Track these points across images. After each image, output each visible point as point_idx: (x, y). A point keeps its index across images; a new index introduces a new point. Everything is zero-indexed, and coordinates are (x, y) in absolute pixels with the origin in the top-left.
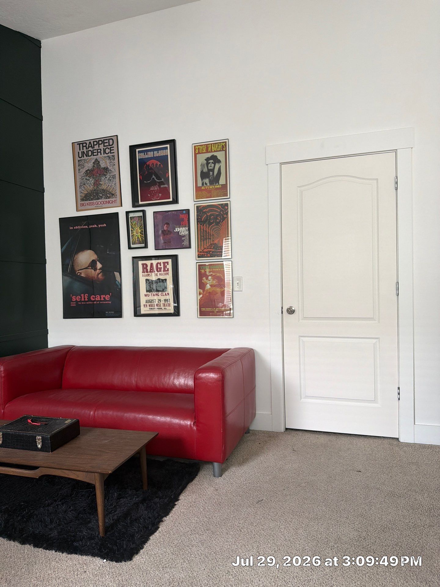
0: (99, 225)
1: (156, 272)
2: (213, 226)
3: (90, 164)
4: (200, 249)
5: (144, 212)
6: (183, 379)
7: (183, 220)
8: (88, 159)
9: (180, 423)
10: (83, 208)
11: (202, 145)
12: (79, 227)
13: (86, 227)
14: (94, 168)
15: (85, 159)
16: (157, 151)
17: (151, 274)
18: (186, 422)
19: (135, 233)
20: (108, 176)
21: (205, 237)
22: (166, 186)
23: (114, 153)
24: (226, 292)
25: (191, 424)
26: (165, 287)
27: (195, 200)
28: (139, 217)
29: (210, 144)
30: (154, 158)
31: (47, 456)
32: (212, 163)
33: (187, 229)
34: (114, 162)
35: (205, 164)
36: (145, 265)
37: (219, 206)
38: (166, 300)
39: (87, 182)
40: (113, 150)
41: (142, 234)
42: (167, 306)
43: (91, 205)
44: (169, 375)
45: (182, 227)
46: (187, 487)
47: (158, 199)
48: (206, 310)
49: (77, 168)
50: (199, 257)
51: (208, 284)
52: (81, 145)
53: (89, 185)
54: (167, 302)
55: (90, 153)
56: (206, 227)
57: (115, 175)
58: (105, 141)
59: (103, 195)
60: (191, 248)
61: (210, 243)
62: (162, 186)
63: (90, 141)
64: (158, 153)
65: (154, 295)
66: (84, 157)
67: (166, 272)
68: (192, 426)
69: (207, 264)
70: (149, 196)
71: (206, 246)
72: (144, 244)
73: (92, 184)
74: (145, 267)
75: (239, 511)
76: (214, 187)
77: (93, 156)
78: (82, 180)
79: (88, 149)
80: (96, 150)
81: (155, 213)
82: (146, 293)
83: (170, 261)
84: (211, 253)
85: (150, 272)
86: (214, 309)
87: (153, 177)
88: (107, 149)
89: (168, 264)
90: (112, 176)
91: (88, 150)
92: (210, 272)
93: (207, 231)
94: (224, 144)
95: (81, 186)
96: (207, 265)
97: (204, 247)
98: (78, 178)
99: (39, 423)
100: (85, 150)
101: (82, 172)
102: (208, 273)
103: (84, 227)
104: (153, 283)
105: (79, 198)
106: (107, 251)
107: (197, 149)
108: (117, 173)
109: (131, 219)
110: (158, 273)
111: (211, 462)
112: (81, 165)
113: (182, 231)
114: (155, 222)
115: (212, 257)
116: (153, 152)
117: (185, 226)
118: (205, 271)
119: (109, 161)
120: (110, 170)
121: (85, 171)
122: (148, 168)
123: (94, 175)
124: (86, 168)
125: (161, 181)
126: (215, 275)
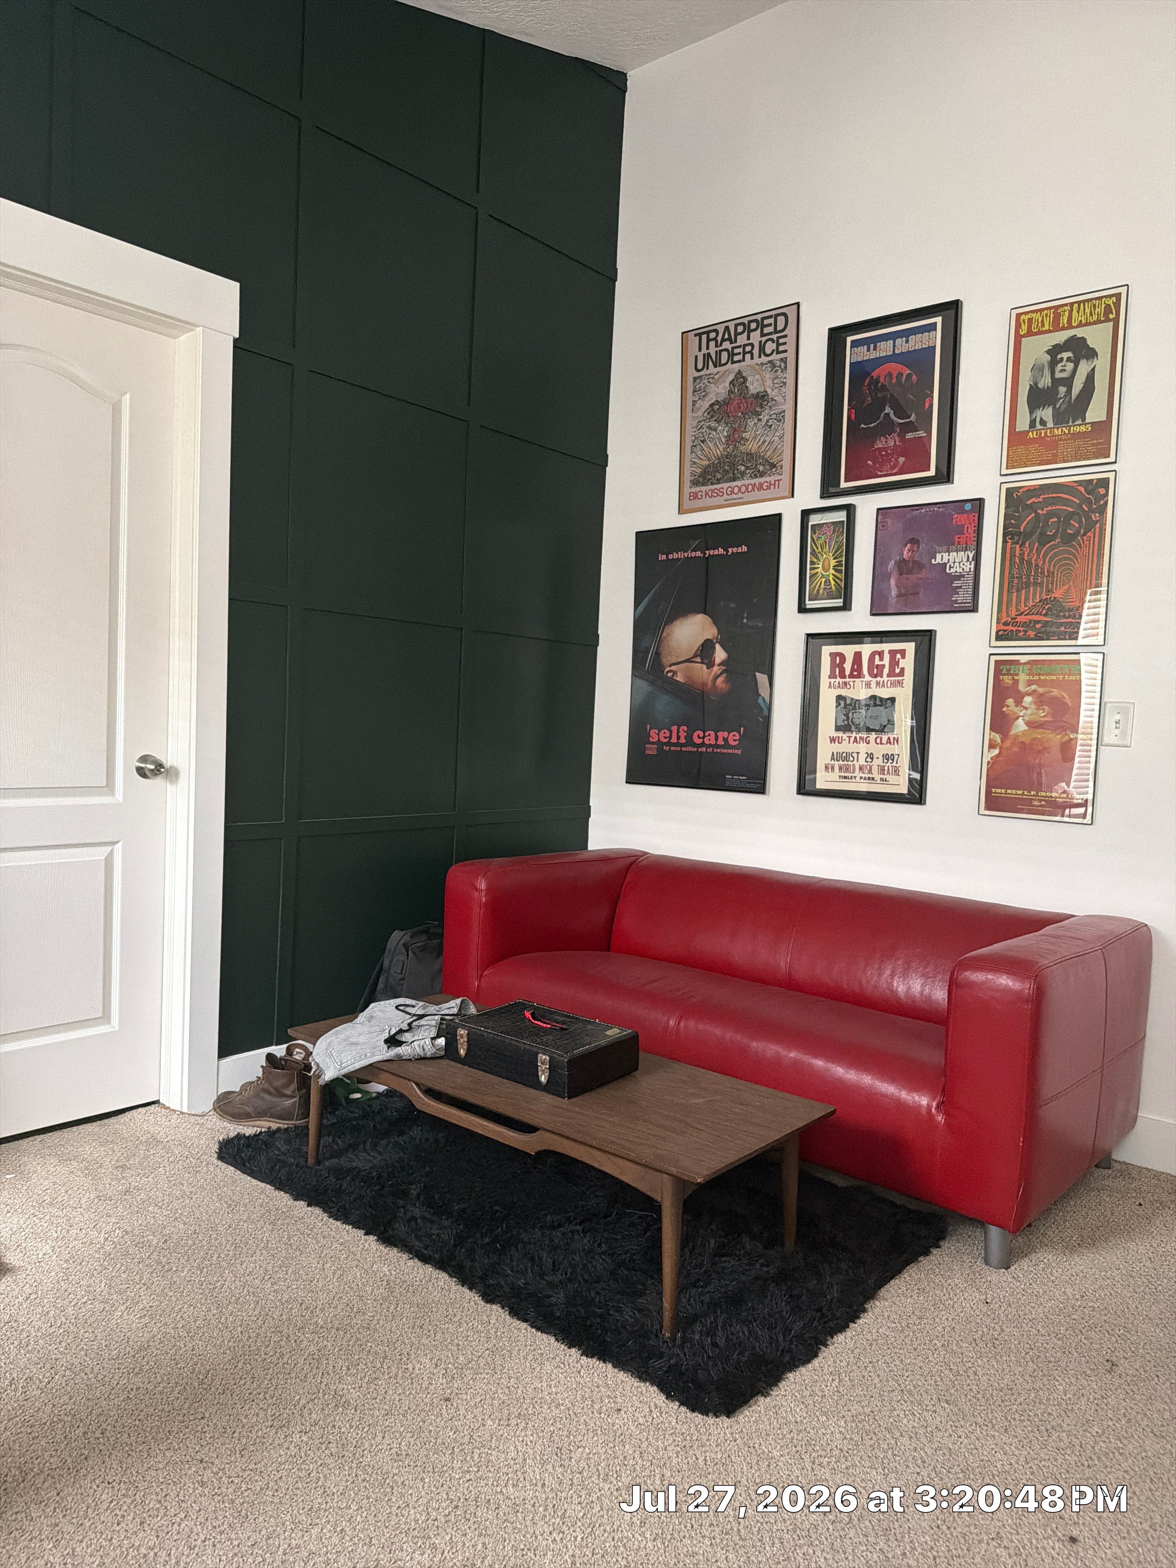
0: (729, 547)
1: (869, 676)
2: (1054, 547)
4: (1005, 614)
5: (852, 509)
6: (919, 981)
7: (960, 530)
8: (718, 373)
9: (900, 1098)
10: (695, 503)
11: (1041, 310)
12: (681, 555)
13: (698, 554)
14: (732, 396)
15: (710, 374)
16: (904, 339)
17: (852, 683)
18: (917, 1098)
19: (819, 570)
20: (764, 417)
21: (1025, 580)
22: (922, 434)
23: (786, 351)
25: (929, 1107)
26: (889, 721)
27: (1005, 472)
28: (834, 523)
29: (1066, 304)
30: (894, 358)
31: (558, 1107)
32: (1067, 361)
33: (971, 556)
34: (785, 375)
35: (1046, 365)
36: (838, 658)
37: (1079, 488)
38: (887, 757)
39: (711, 436)
40: (785, 343)
41: (840, 571)
42: (888, 772)
43: (715, 495)
44: (880, 964)
45: (957, 551)
46: (905, 1271)
47: (894, 471)
48: (1006, 794)
49: (690, 397)
50: (998, 638)
51: (1021, 718)
52: (704, 337)
53: (715, 444)
54: (891, 761)
55: (725, 356)
56: (1031, 550)
57: (784, 411)
58: (766, 322)
59: (747, 468)
60: (977, 612)
61: (1040, 596)
62: (909, 436)
63: (726, 324)
64: (907, 342)
65: (855, 741)
66: (708, 368)
67: (897, 679)
68: (933, 1110)
69: (1023, 659)
70: (868, 465)
71: (1026, 606)
72: (842, 600)
73: (724, 440)
74: (838, 661)
77: (732, 363)
78: (699, 429)
79: (721, 345)
80: (739, 347)
81: (880, 512)
82: (834, 733)
83: (910, 647)
84: (1039, 626)
85: (850, 677)
86: (1033, 793)
87: (888, 410)
88: (769, 343)
89: (903, 657)
90: (775, 416)
91: (721, 348)
92: (1030, 683)
93: (1033, 562)
94: (1110, 302)
95: (695, 446)
96: (1022, 661)
97: (1018, 611)
98: (690, 423)
99: (548, 1024)
100: (713, 350)
101: (699, 409)
102: (1022, 688)
103: (694, 554)
104: (855, 708)
105: (688, 479)
106: (743, 618)
107: (1025, 323)
108: (788, 407)
109: (814, 531)
110: (871, 679)
111: (980, 1221)
112: (700, 390)
113: (954, 563)
114: (878, 538)
115: (1042, 639)
116: (892, 341)
117: (966, 547)
118: (1014, 679)
119: (772, 375)
120: (773, 400)
121: (707, 407)
122: (876, 386)
123: (730, 415)
124: (712, 398)
125: (907, 420)
126: (1047, 693)
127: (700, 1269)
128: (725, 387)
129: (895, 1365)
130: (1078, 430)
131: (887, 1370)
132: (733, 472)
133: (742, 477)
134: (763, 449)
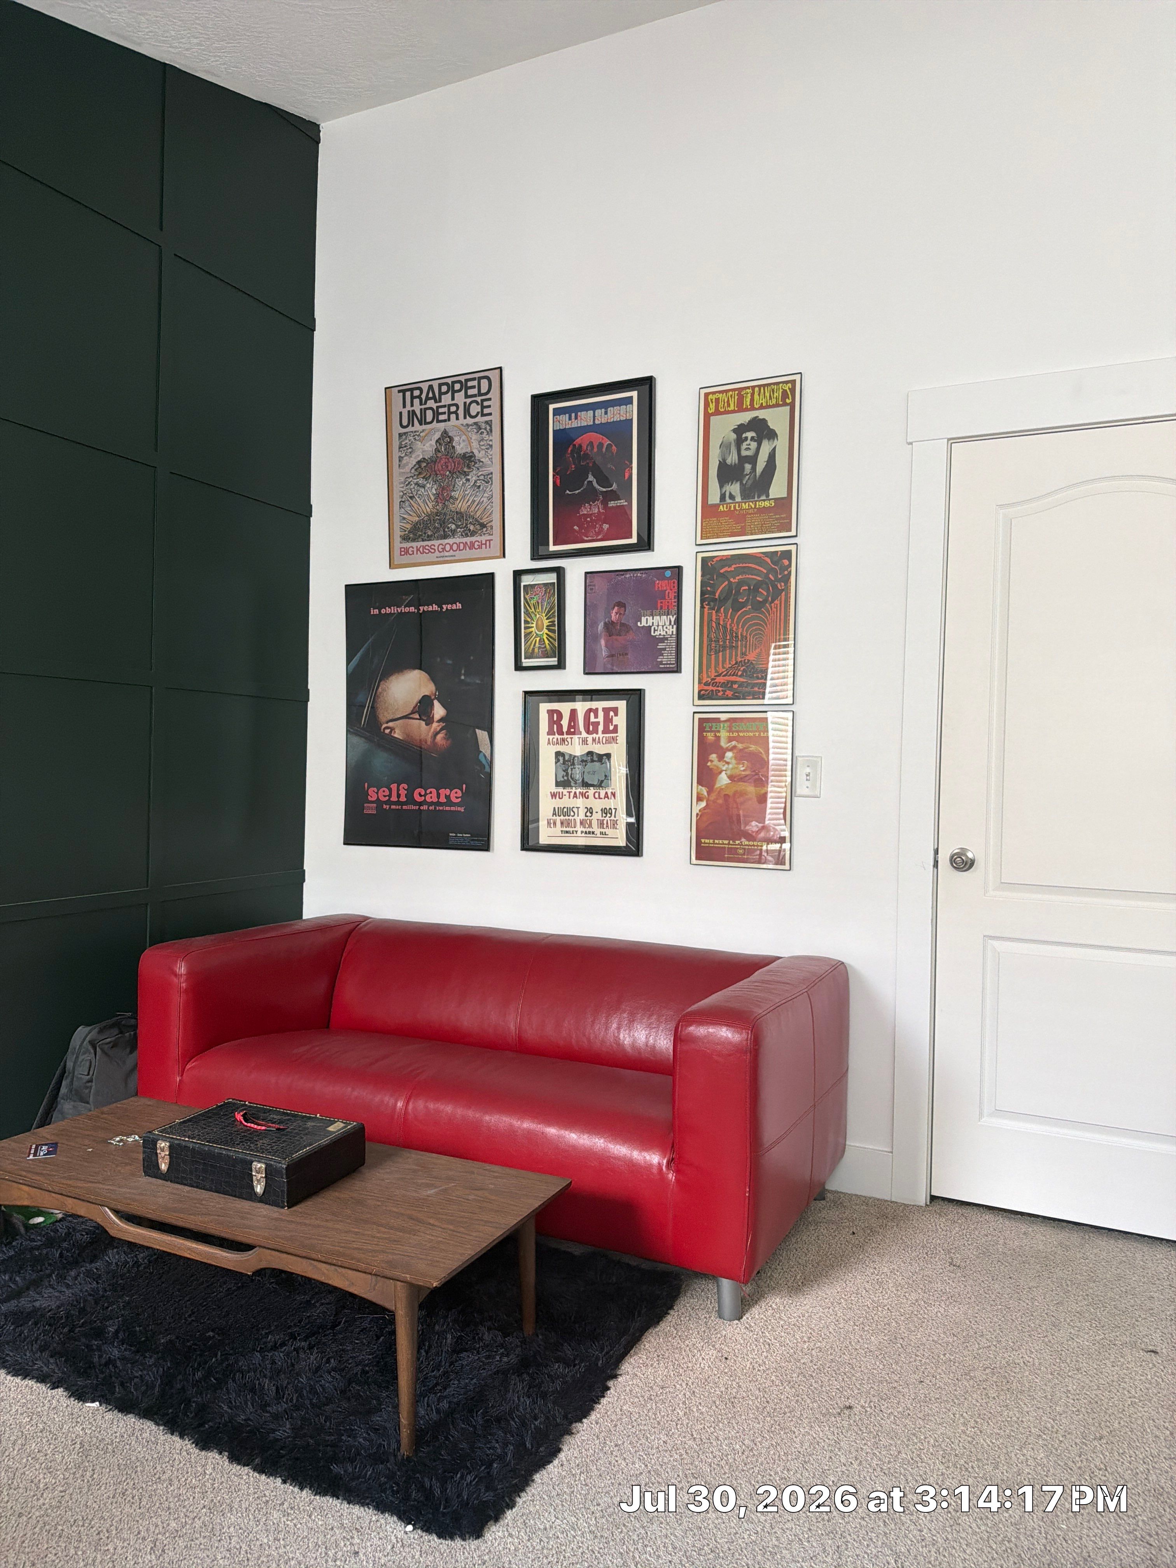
0: (444, 606)
1: (584, 735)
2: (746, 613)
3: (428, 445)
4: (705, 675)
5: (562, 572)
6: (643, 1032)
7: (662, 596)
8: (423, 431)
9: (632, 1160)
10: (406, 559)
11: (727, 391)
12: (394, 610)
13: (412, 609)
15: (415, 432)
16: (603, 410)
17: (569, 740)
18: (648, 1158)
19: (533, 629)
20: (472, 477)
21: (721, 643)
22: (623, 502)
23: (490, 414)
24: (772, 797)
25: (660, 1165)
26: (606, 776)
27: (699, 542)
28: (545, 585)
29: (748, 388)
30: (594, 428)
31: (276, 1219)
32: (751, 440)
33: (673, 620)
34: (491, 438)
35: (733, 442)
36: (555, 715)
37: (766, 558)
38: (606, 812)
39: (419, 493)
40: (489, 406)
41: (553, 631)
42: (607, 826)
43: (427, 551)
44: (607, 1018)
45: (660, 615)
46: (644, 1337)
47: (599, 537)
48: (714, 843)
49: (396, 454)
50: (701, 697)
51: (724, 772)
52: (409, 394)
53: (424, 501)
54: (609, 815)
55: (429, 415)
56: (726, 617)
57: (492, 473)
58: (470, 384)
59: (458, 526)
60: (680, 672)
61: (736, 659)
62: (612, 504)
63: (430, 383)
64: (606, 413)
65: (575, 796)
66: (413, 425)
67: (611, 735)
68: (664, 1168)
69: (723, 717)
70: (575, 530)
71: (723, 667)
72: (556, 659)
73: (433, 498)
74: (555, 719)
75: (787, 1431)
76: (753, 506)
77: (437, 422)
78: (407, 485)
79: (425, 403)
80: (444, 406)
81: (588, 576)
82: (554, 789)
83: (621, 705)
84: (735, 686)
85: (567, 734)
86: (737, 842)
87: (591, 478)
88: (474, 405)
89: (616, 715)
90: (483, 477)
91: (425, 406)
92: (730, 739)
93: (728, 626)
94: (787, 387)
95: (403, 501)
96: (722, 719)
97: (716, 672)
98: (397, 479)
99: (262, 1125)
100: (417, 407)
101: (407, 464)
102: (723, 743)
103: (407, 610)
104: (573, 764)
105: (398, 533)
106: (460, 675)
107: (712, 402)
108: (496, 469)
109: (526, 592)
110: (588, 736)
111: (713, 1274)
112: (406, 446)
113: (658, 626)
114: (588, 600)
115: (738, 698)
116: (592, 412)
117: (668, 611)
118: (716, 736)
119: (478, 436)
120: (480, 461)
121: (414, 463)
122: (579, 453)
123: (438, 472)
124: (419, 456)
125: (609, 489)
126: (745, 748)
127: (439, 1370)
128: (431, 445)
129: (641, 1444)
130: (763, 505)
131: (633, 1451)
132: (444, 531)
133: (453, 535)
134: (472, 509)
